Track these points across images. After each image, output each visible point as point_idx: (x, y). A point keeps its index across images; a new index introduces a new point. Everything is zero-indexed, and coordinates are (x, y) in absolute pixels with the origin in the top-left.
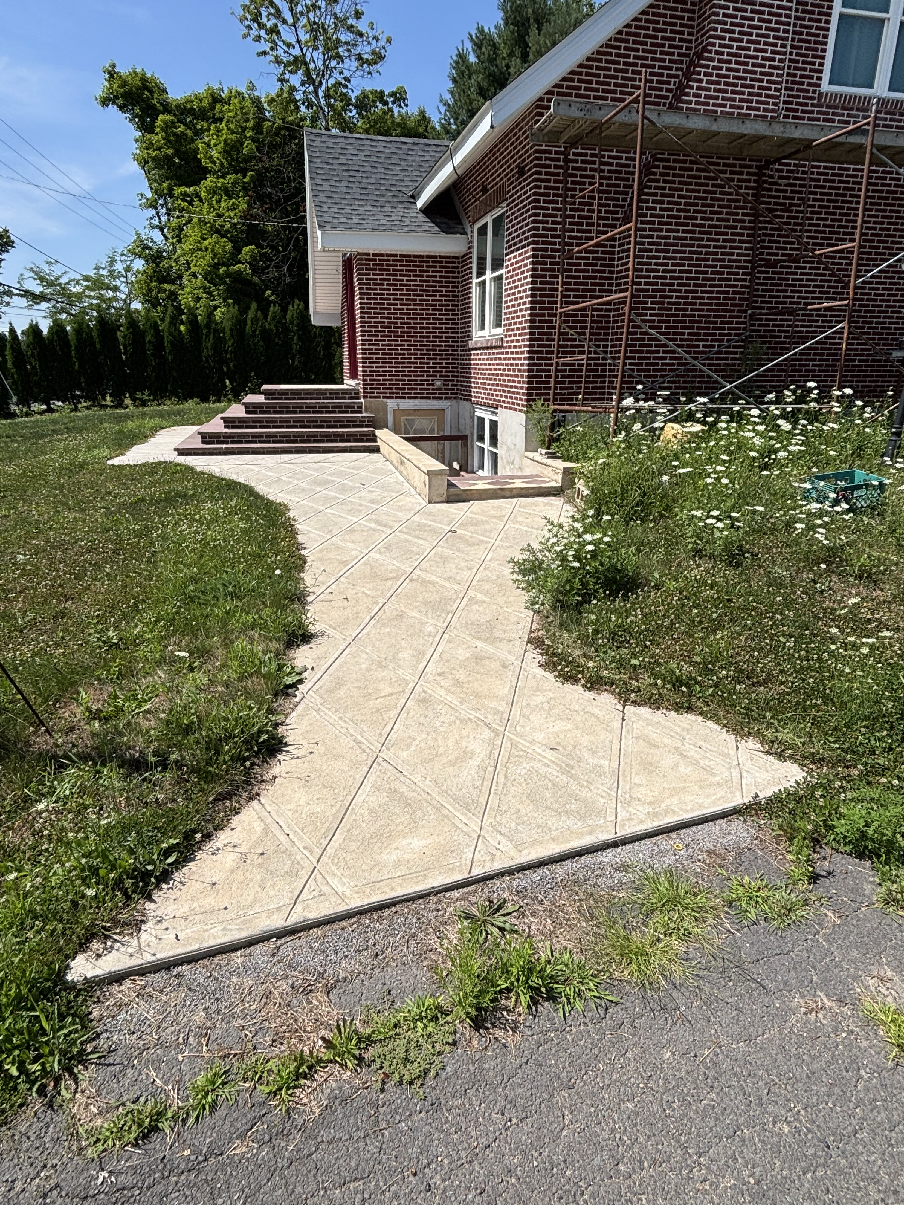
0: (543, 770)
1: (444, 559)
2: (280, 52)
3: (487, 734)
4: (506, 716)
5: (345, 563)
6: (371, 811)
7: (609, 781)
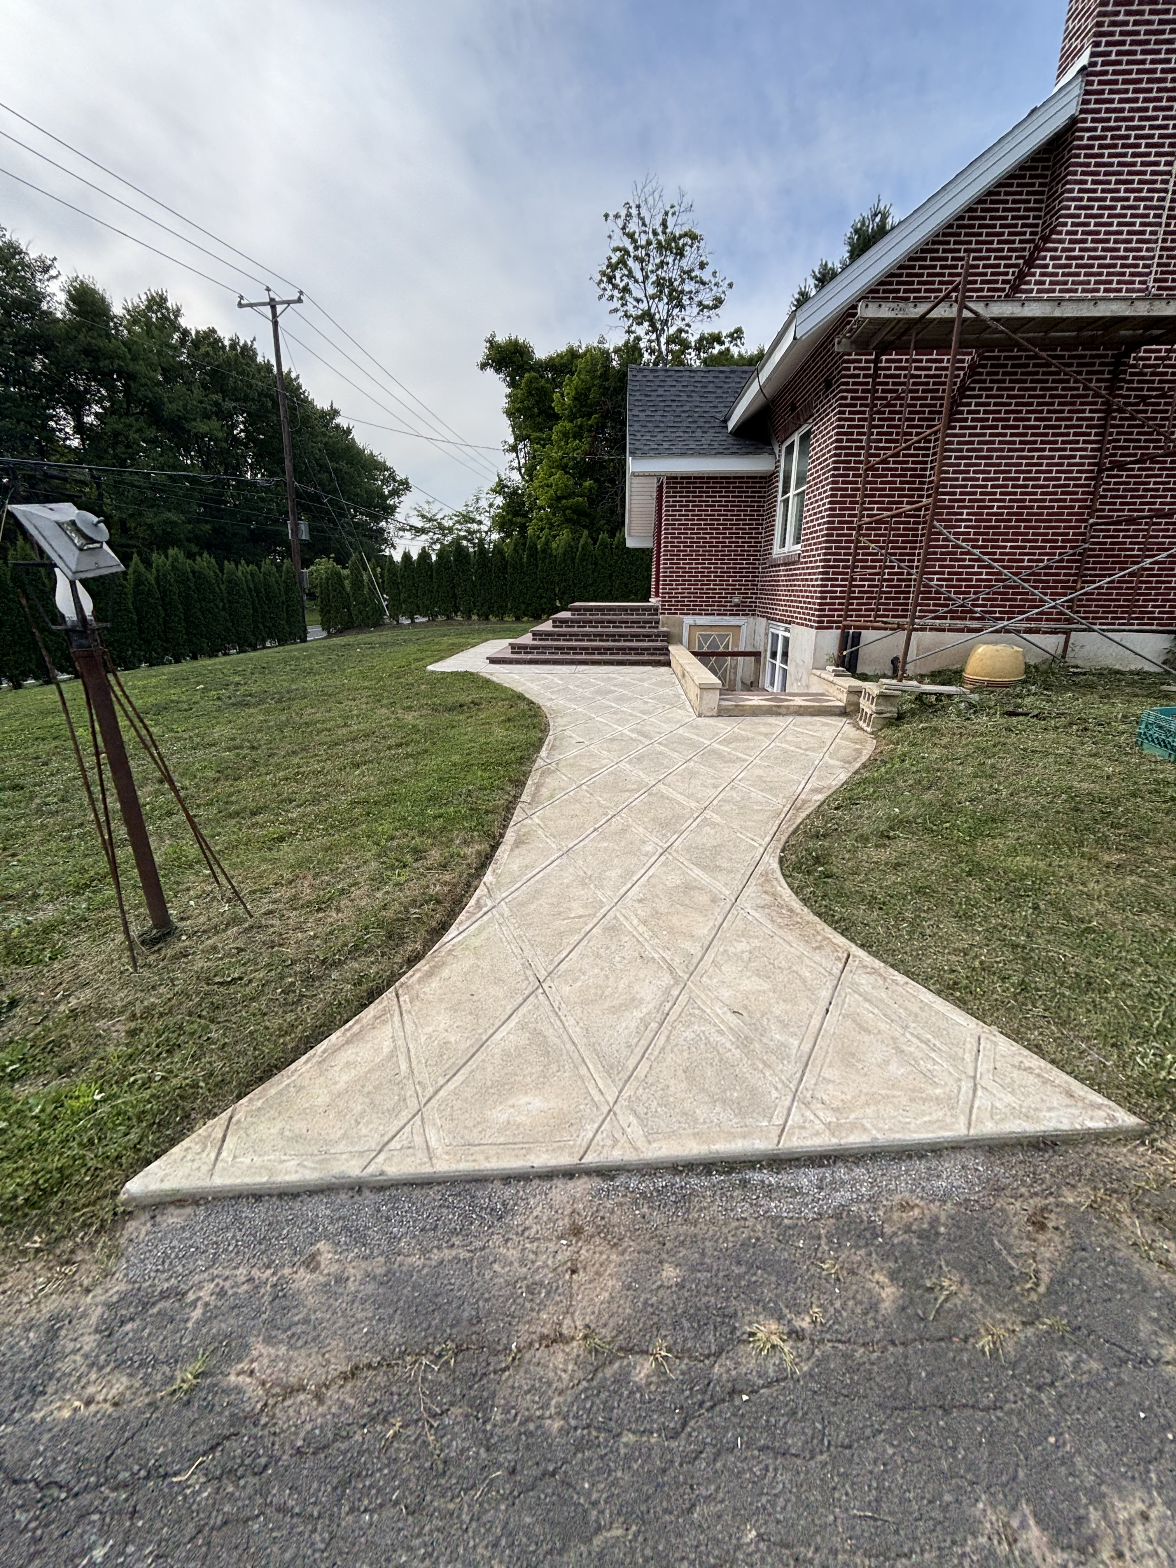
0: (715, 1038)
1: (693, 774)
2: (629, 307)
3: (667, 979)
4: (695, 961)
5: (593, 771)
6: (506, 1053)
7: (792, 1068)
